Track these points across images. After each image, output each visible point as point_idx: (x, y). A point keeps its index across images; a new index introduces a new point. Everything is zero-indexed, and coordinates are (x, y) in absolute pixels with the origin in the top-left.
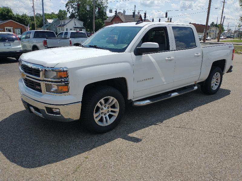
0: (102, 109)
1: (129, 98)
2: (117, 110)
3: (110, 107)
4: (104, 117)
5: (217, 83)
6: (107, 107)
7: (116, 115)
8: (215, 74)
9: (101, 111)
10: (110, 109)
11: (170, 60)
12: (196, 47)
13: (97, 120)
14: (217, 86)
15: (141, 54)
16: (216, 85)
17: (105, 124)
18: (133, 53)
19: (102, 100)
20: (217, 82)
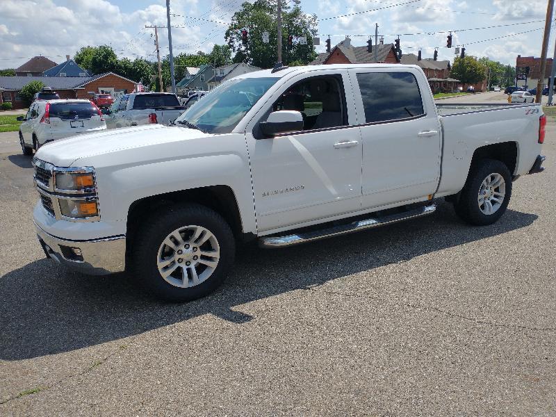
0: (180, 252)
1: (246, 230)
2: (216, 255)
3: (198, 249)
4: (185, 268)
5: (495, 199)
6: (191, 248)
7: (213, 265)
8: (489, 177)
9: (177, 257)
10: (199, 253)
11: (348, 147)
12: (425, 115)
13: (165, 275)
14: (497, 207)
15: (272, 137)
16: (493, 202)
17: (185, 284)
18: (250, 134)
19: (176, 233)
20: (495, 196)
